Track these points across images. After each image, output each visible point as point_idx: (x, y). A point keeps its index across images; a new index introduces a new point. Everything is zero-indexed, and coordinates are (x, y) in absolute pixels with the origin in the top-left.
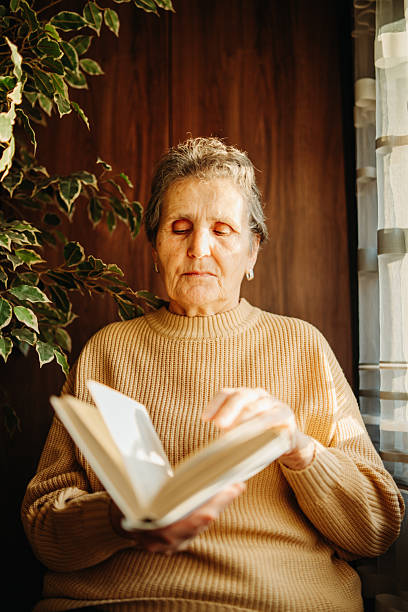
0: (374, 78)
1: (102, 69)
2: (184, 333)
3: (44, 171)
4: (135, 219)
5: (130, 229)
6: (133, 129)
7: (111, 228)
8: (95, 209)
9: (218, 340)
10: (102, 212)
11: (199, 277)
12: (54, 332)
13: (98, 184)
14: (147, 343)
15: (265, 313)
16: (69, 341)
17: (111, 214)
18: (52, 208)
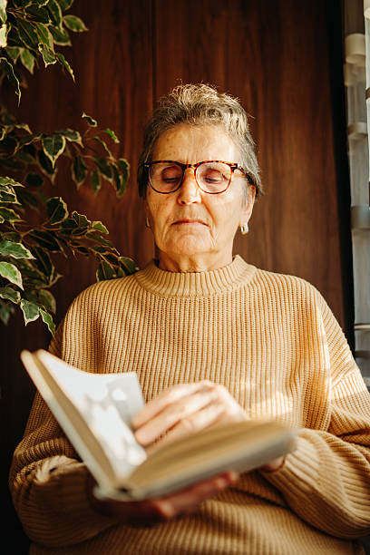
0: (364, 33)
1: (86, 25)
2: (175, 290)
3: (27, 128)
4: (121, 177)
5: (116, 188)
6: (116, 93)
7: (96, 189)
8: (79, 169)
9: (211, 297)
10: (86, 172)
11: (190, 225)
12: (38, 294)
13: (82, 141)
14: (137, 301)
15: (260, 270)
16: (53, 302)
17: (95, 173)
18: (33, 167)
